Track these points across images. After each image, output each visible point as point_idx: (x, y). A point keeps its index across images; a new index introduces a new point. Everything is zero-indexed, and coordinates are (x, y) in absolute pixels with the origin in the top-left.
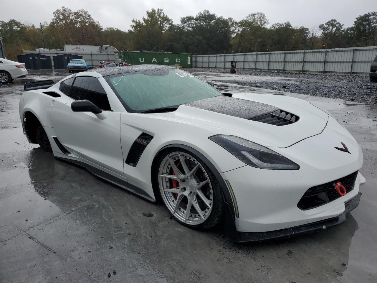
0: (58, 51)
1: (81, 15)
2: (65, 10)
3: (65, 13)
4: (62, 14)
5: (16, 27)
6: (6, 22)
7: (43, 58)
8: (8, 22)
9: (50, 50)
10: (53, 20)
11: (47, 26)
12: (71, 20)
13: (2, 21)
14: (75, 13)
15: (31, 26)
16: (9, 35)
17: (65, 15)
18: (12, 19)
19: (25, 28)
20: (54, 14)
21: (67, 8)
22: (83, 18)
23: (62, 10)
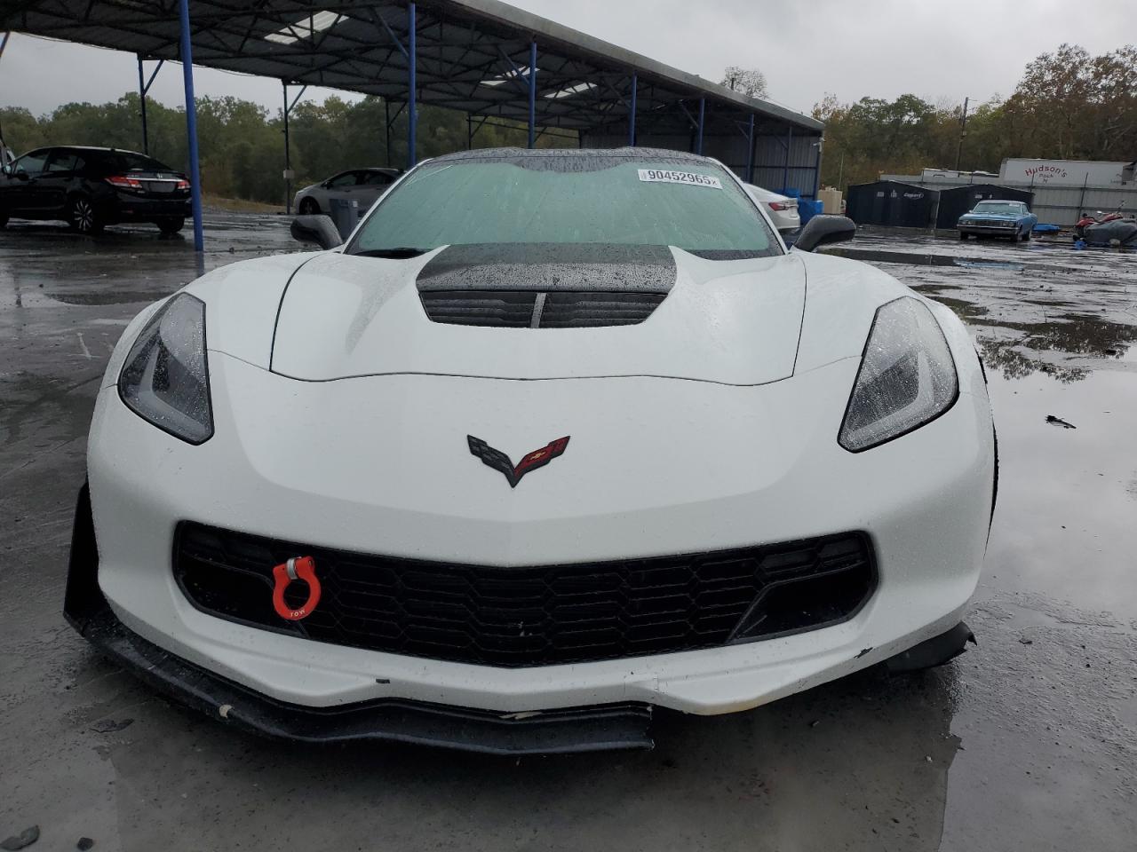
0: (974, 178)
1: (1117, 65)
2: (1066, 53)
3: (1064, 64)
4: (1054, 69)
5: (912, 114)
6: (890, 103)
7: (911, 196)
8: (895, 102)
9: (959, 174)
10: (1020, 88)
11: (997, 106)
12: (1080, 83)
13: (880, 100)
14: (1099, 61)
15: (953, 109)
16: (887, 138)
17: (1062, 69)
18: (907, 93)
19: (934, 115)
20: (1029, 70)
21: (1076, 47)
22: (1123, 75)
23: (1056, 55)
